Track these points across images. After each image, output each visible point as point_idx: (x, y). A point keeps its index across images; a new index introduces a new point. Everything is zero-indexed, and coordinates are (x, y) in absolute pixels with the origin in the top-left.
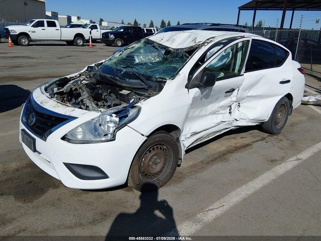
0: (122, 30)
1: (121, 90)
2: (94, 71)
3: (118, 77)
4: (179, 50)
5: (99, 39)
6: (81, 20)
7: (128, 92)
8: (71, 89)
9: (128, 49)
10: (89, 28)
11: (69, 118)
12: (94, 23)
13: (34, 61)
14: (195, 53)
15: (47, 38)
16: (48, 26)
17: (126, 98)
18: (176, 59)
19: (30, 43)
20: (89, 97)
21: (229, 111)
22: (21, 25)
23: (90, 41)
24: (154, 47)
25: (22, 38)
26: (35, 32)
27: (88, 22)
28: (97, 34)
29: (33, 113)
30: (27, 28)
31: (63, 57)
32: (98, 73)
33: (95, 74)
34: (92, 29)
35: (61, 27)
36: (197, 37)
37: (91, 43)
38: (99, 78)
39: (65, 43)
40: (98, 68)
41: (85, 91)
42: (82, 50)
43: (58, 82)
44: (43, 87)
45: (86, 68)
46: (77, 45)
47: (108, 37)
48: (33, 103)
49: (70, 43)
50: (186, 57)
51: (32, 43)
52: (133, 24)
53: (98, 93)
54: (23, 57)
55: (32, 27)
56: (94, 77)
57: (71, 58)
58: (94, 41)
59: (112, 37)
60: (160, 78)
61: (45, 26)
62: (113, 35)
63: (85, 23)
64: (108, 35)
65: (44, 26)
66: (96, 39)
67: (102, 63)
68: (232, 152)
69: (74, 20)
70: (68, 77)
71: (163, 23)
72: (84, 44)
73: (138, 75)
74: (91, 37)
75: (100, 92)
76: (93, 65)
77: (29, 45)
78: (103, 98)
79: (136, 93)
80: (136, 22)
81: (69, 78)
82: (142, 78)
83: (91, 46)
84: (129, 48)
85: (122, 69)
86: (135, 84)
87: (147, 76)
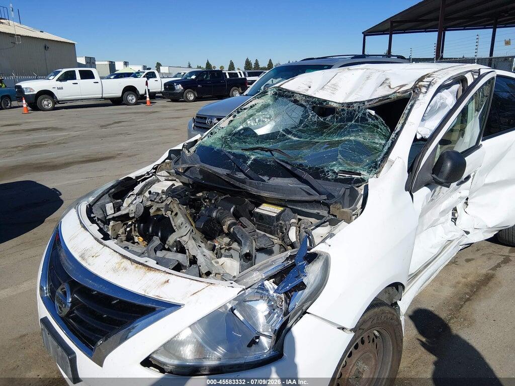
0: (193, 77)
1: (258, 205)
2: (184, 162)
3: (242, 171)
4: (355, 105)
5: (159, 93)
6: (130, 66)
7: (278, 210)
8: (147, 209)
9: (245, 109)
10: (144, 77)
11: (158, 307)
12: (149, 69)
13: (64, 134)
14: (410, 110)
15: (81, 96)
16: (82, 78)
17: (275, 224)
18: (349, 124)
19: (56, 106)
20: (193, 231)
21: (450, 216)
22: (40, 79)
23: (148, 96)
24: (296, 102)
25: (44, 98)
26: (62, 88)
27: (140, 68)
28: (156, 85)
29: (66, 286)
30: (50, 84)
31: (109, 125)
32: (196, 166)
33: (188, 168)
34: (148, 78)
35: (102, 78)
36: (388, 77)
37: (148, 99)
38: (200, 177)
39: (109, 102)
40: (189, 152)
41: (179, 214)
42: (135, 111)
43: (113, 190)
44: (83, 207)
45: (166, 155)
46: (128, 104)
47: (174, 89)
48: (63, 255)
49: (116, 102)
50: (372, 119)
51: (59, 105)
52: (205, 67)
53: (210, 220)
54: (46, 129)
55: (57, 80)
56: (187, 173)
57: (120, 124)
58: (153, 96)
59: (179, 87)
60: (344, 172)
61: (77, 78)
62: (180, 85)
63: (137, 71)
64: (173, 86)
65: (75, 79)
66: (155, 93)
67: (196, 141)
68: (468, 300)
69: (120, 68)
70: (133, 175)
71: (248, 63)
72: (138, 101)
73: (289, 167)
74: (149, 90)
75: (214, 214)
76: (180, 147)
77: (54, 109)
78: (226, 231)
79: (295, 211)
80: (208, 65)
81: (134, 178)
82: (306, 176)
83: (148, 103)
84: (245, 107)
85: (247, 153)
86: (292, 191)
87: (310, 168)
